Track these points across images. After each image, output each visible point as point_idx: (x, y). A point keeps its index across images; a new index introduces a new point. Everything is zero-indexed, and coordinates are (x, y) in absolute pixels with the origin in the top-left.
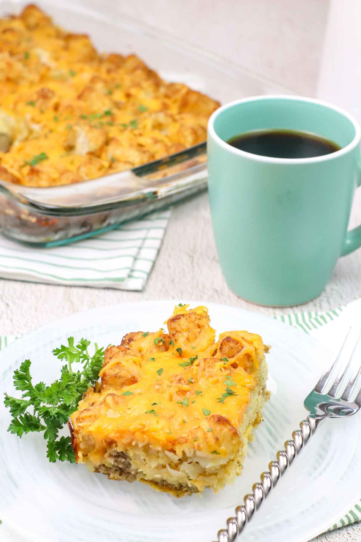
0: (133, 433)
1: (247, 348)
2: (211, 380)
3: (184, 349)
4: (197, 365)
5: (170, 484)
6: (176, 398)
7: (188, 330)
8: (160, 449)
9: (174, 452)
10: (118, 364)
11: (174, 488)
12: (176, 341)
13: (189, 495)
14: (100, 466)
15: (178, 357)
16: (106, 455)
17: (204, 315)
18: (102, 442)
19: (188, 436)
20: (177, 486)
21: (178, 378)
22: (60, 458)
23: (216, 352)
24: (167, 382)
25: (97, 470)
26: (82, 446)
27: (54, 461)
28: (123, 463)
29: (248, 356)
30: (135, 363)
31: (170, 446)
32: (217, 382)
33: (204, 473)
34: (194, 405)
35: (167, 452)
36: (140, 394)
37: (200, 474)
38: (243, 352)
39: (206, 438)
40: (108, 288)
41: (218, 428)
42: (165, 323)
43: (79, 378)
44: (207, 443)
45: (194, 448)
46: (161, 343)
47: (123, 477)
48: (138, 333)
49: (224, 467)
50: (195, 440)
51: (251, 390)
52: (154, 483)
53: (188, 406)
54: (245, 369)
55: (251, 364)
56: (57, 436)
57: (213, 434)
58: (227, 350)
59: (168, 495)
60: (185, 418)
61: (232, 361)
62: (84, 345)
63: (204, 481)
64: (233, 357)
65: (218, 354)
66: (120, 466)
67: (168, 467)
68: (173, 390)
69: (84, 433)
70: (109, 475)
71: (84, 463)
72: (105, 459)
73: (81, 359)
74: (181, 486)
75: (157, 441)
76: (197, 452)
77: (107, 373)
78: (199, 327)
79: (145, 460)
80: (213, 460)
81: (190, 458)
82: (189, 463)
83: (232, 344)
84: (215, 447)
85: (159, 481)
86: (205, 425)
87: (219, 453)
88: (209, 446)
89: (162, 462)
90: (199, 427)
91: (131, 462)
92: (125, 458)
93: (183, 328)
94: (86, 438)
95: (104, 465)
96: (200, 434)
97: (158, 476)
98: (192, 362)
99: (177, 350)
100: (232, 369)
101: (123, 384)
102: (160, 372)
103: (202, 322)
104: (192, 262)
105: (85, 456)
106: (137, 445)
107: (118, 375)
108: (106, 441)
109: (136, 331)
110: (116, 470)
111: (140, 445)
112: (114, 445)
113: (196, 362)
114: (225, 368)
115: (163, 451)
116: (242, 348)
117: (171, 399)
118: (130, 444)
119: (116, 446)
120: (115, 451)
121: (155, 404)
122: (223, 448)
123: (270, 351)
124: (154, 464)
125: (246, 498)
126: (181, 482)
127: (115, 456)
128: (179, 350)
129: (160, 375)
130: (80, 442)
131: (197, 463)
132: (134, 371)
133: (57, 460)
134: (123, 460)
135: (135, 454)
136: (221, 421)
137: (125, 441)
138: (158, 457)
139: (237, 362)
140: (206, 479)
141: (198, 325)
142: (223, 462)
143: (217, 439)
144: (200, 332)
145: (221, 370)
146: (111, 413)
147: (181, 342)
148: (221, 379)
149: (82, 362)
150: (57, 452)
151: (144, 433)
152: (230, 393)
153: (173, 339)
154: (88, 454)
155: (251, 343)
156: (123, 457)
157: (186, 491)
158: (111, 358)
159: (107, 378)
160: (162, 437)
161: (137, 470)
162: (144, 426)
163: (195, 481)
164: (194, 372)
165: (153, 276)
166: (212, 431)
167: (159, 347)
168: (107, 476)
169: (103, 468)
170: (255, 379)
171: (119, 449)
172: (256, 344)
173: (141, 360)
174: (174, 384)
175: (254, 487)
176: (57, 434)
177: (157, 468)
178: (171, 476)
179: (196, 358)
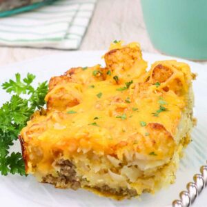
0: (78, 141)
1: (177, 74)
2: (145, 99)
3: (120, 76)
4: (133, 88)
5: (112, 189)
6: (115, 114)
7: (123, 61)
8: (102, 153)
9: (115, 156)
10: (62, 89)
11: (115, 192)
12: (113, 71)
13: (129, 199)
14: (47, 176)
15: (115, 84)
16: (54, 164)
17: (137, 49)
18: (50, 152)
19: (128, 139)
20: (118, 190)
21: (116, 98)
22: (12, 171)
23: (148, 79)
24: (106, 102)
25: (44, 181)
26: (31, 157)
27: (6, 175)
28: (69, 171)
29: (178, 81)
30: (77, 88)
31: (112, 151)
32: (151, 101)
33: (142, 176)
34: (132, 119)
35: (109, 157)
36: (82, 112)
37: (139, 178)
38: (173, 77)
39: (144, 142)
40: (46, 48)
41: (155, 132)
42: (102, 58)
43: (26, 105)
44: (145, 145)
45: (134, 150)
46: (99, 74)
47: (69, 185)
48: (78, 68)
49: (160, 170)
50: (135, 143)
51: (182, 109)
52: (97, 189)
53: (126, 119)
54: (176, 92)
55: (181, 88)
56: (8, 152)
57: (151, 137)
58: (159, 76)
59: (110, 199)
60: (124, 128)
61: (163, 85)
62: (30, 79)
63: (143, 184)
64: (164, 81)
65: (151, 80)
66: (66, 174)
67: (110, 171)
68: (113, 108)
69: (33, 144)
70: (55, 184)
71: (33, 173)
72: (52, 168)
73: (28, 91)
74: (121, 190)
75: (100, 147)
76: (137, 153)
77: (52, 96)
78: (133, 59)
79: (89, 166)
80: (151, 161)
81: (130, 162)
82: (129, 167)
83: (163, 71)
84: (153, 149)
85: (101, 186)
86: (143, 131)
87: (156, 155)
88: (147, 148)
89: (104, 166)
90: (138, 133)
91: (76, 170)
92: (71, 167)
93: (119, 59)
94: (35, 149)
95: (51, 175)
96: (138, 138)
97: (100, 181)
98: (128, 86)
99: (114, 78)
100: (164, 92)
101: (66, 106)
102: (99, 95)
103: (136, 55)
104: (120, 28)
105: (34, 167)
106: (82, 152)
107: (62, 98)
108: (53, 151)
109: (76, 67)
110: (62, 179)
111: (85, 151)
112: (61, 154)
113: (131, 86)
114: (157, 90)
115: (105, 155)
116: (172, 73)
117: (111, 115)
118: (75, 152)
119: (62, 155)
120: (61, 160)
121: (96, 118)
122: (160, 150)
123: (197, 78)
124: (97, 169)
125: (181, 194)
126: (121, 186)
127: (61, 165)
128: (115, 78)
129: (99, 97)
130: (30, 153)
131: (136, 166)
132: (77, 94)
133: (9, 173)
134: (69, 168)
135: (79, 161)
136: (158, 127)
137: (70, 149)
138: (101, 162)
139: (168, 86)
140: (144, 182)
141: (132, 56)
142: (160, 164)
143: (154, 142)
144: (134, 63)
145: (154, 92)
146: (57, 126)
147: (117, 71)
148: (154, 99)
149: (29, 94)
150: (8, 166)
151: (88, 139)
152: (163, 110)
153: (110, 69)
154: (37, 165)
155: (180, 69)
156: (69, 166)
157: (126, 195)
158: (55, 85)
159: (52, 101)
160: (104, 142)
161: (81, 177)
162: (88, 134)
163: (135, 183)
164: (130, 94)
165: (87, 38)
166: (149, 135)
167: (98, 77)
168: (54, 186)
169: (50, 177)
170: (184, 100)
171: (65, 158)
172: (184, 70)
173: (81, 86)
174: (113, 103)
175: (188, 186)
176: (8, 150)
177: (99, 173)
178: (113, 181)
179: (131, 82)
